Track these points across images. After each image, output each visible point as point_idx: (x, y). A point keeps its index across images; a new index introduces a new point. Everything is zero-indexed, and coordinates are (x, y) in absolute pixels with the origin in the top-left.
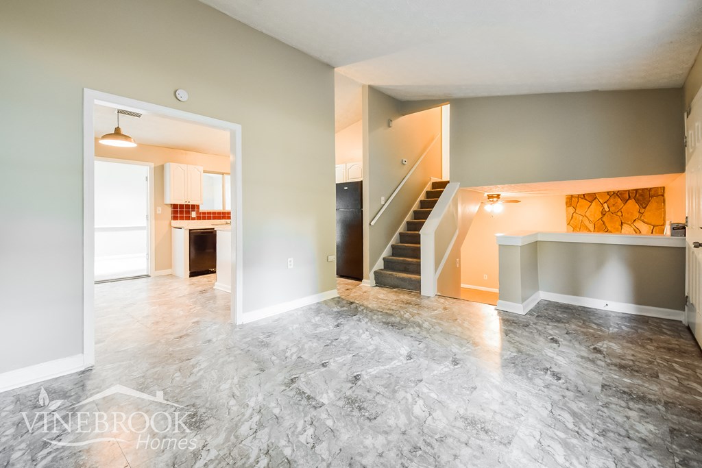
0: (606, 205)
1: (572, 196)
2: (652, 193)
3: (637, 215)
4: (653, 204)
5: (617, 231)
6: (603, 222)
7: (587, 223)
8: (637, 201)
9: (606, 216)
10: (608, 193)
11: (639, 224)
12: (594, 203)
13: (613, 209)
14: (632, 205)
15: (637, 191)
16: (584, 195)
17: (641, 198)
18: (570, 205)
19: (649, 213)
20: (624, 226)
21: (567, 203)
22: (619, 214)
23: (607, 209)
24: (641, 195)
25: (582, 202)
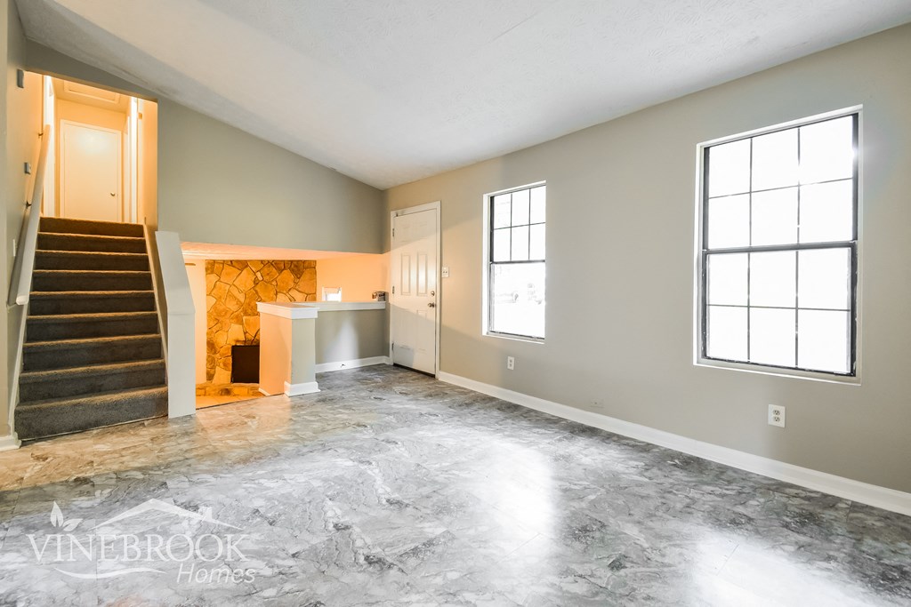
0: (259, 274)
1: (214, 261)
2: (306, 265)
3: (292, 284)
4: (306, 276)
5: (272, 300)
6: (256, 291)
7: (235, 292)
8: (292, 271)
9: (258, 285)
10: (262, 262)
11: (294, 293)
12: (245, 271)
13: (267, 278)
14: (287, 275)
15: (292, 261)
16: (231, 261)
17: (295, 269)
18: (212, 272)
19: (302, 284)
20: (279, 295)
21: (207, 269)
22: (274, 283)
23: (260, 278)
24: (296, 266)
25: (228, 269)
